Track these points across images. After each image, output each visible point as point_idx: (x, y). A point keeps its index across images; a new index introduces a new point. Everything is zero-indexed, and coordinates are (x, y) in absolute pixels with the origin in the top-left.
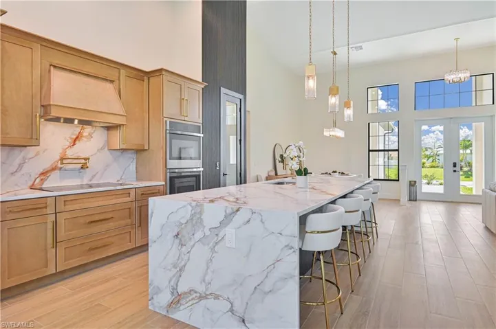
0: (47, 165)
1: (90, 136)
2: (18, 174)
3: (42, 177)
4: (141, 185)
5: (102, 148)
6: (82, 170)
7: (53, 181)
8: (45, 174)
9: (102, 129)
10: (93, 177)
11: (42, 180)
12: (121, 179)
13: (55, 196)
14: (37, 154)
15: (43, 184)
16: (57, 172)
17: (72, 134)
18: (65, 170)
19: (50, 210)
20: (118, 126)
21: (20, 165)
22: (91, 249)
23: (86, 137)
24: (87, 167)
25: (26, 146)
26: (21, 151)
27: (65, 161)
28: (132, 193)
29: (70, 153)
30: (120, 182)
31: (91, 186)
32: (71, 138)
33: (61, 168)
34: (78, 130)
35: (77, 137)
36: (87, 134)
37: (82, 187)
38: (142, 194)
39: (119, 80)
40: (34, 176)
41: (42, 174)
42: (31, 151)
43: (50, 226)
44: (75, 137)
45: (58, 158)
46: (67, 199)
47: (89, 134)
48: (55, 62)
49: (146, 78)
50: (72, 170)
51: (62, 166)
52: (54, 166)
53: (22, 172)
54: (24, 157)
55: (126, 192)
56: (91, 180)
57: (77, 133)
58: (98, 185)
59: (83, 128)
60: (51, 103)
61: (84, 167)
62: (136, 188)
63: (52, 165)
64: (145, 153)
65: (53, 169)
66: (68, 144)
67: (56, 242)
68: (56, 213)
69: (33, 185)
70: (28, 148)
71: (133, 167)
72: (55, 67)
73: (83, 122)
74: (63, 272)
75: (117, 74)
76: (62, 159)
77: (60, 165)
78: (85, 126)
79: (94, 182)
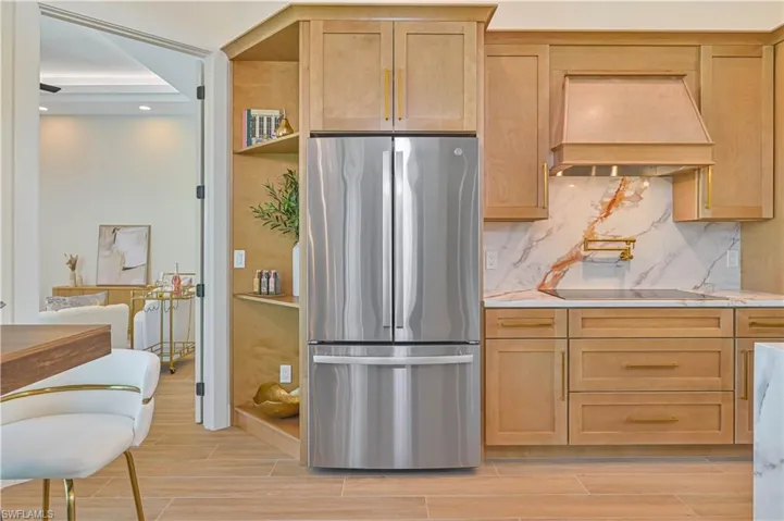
0: (562, 252)
1: (638, 196)
2: (524, 265)
3: (556, 272)
4: (750, 303)
5: (662, 220)
6: (620, 263)
7: (573, 280)
8: (560, 266)
9: (661, 179)
10: (644, 276)
11: (556, 276)
12: (703, 283)
13: (568, 309)
14: (549, 233)
15: (557, 283)
16: (579, 264)
17: (604, 196)
18: (592, 261)
19: (559, 331)
20: (694, 171)
21: (525, 251)
22: (630, 421)
23: (628, 199)
24: (631, 257)
25: (533, 220)
26: (526, 230)
27: (591, 246)
28: (727, 319)
29: (601, 230)
30: (700, 292)
31: (638, 295)
32: (602, 203)
33: (585, 257)
34: (616, 186)
35: (613, 201)
36: (632, 193)
37: (621, 294)
38: (753, 324)
39: (698, 70)
40: (545, 270)
41: (556, 267)
42: (540, 228)
43: (558, 359)
44: (608, 200)
45: (581, 239)
46: (588, 317)
47: (636, 193)
48: (574, 68)
49: (767, 50)
50: (602, 261)
51: (587, 253)
52: (574, 253)
53: (528, 262)
54: (530, 239)
55: (711, 316)
56: (638, 283)
57: (613, 191)
58: (654, 294)
59: (624, 183)
60: (564, 142)
61: (625, 256)
62: (735, 308)
63: (571, 252)
64: (765, 226)
65: (573, 259)
66: (597, 213)
67: (568, 392)
68: (568, 339)
69: (543, 284)
70: (536, 222)
71: (733, 259)
72: (572, 77)
73: (626, 171)
74: (580, 448)
75: (693, 59)
76: (587, 241)
77: (583, 253)
78: (627, 178)
79: (645, 286)
